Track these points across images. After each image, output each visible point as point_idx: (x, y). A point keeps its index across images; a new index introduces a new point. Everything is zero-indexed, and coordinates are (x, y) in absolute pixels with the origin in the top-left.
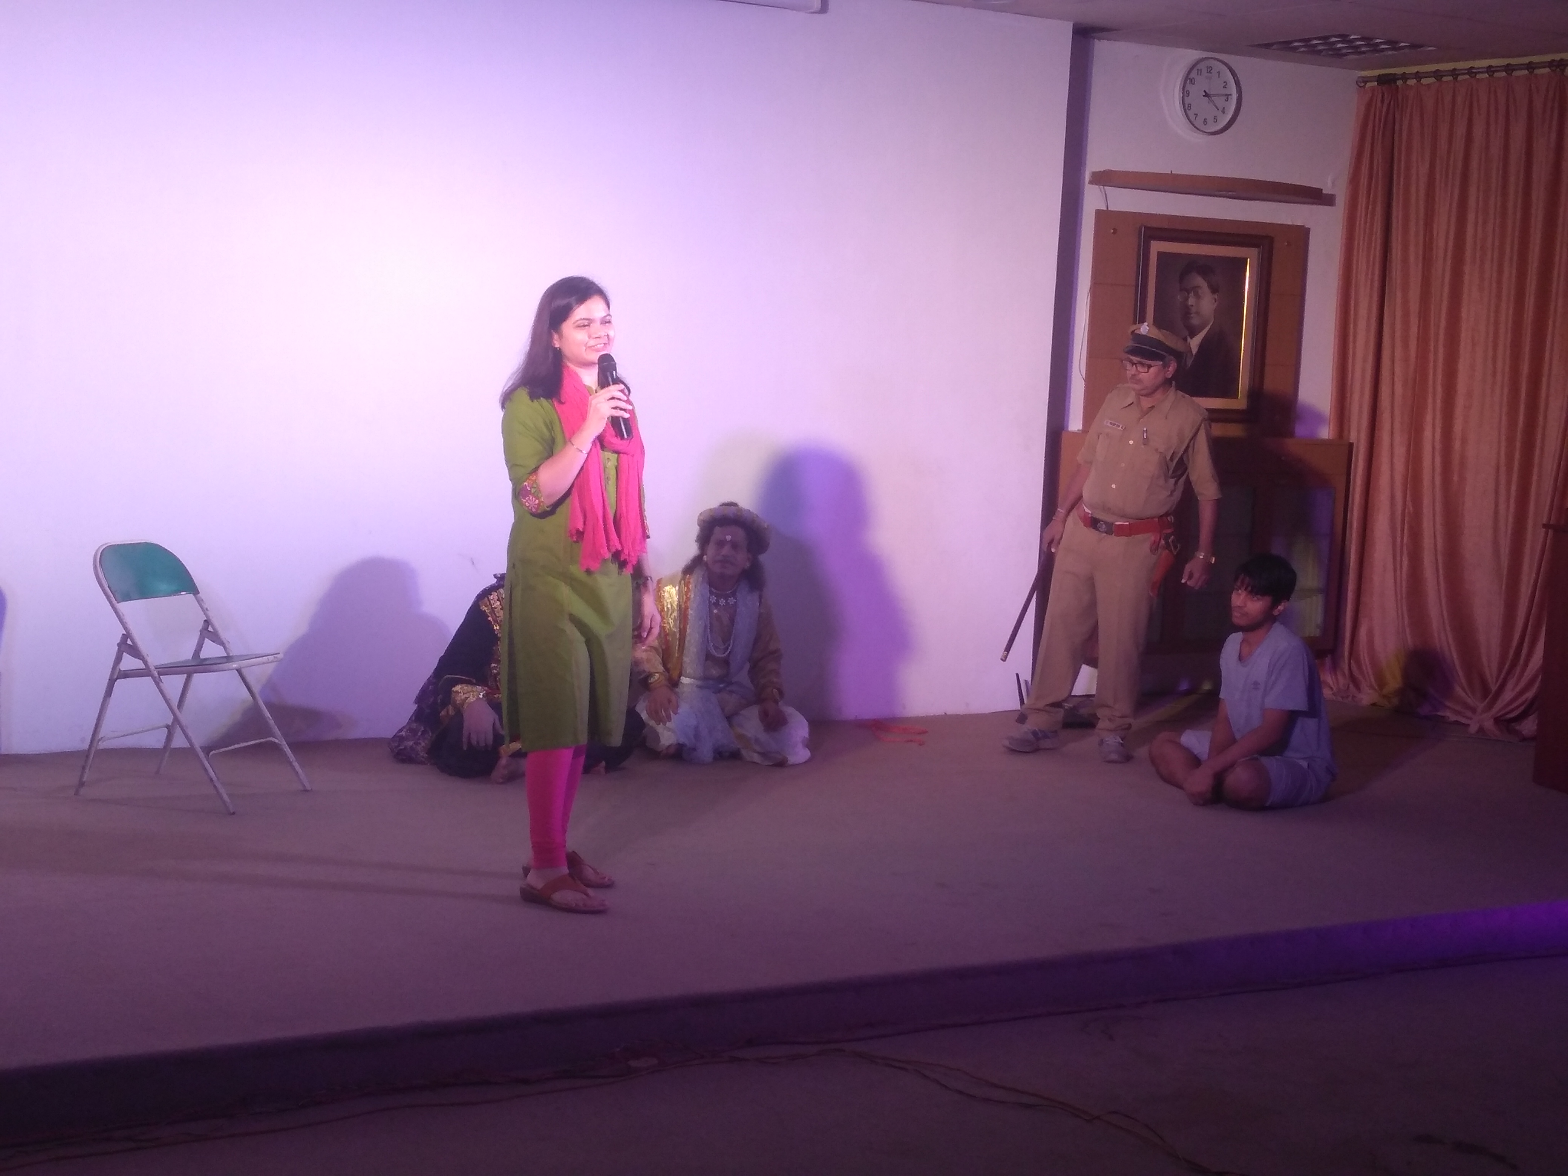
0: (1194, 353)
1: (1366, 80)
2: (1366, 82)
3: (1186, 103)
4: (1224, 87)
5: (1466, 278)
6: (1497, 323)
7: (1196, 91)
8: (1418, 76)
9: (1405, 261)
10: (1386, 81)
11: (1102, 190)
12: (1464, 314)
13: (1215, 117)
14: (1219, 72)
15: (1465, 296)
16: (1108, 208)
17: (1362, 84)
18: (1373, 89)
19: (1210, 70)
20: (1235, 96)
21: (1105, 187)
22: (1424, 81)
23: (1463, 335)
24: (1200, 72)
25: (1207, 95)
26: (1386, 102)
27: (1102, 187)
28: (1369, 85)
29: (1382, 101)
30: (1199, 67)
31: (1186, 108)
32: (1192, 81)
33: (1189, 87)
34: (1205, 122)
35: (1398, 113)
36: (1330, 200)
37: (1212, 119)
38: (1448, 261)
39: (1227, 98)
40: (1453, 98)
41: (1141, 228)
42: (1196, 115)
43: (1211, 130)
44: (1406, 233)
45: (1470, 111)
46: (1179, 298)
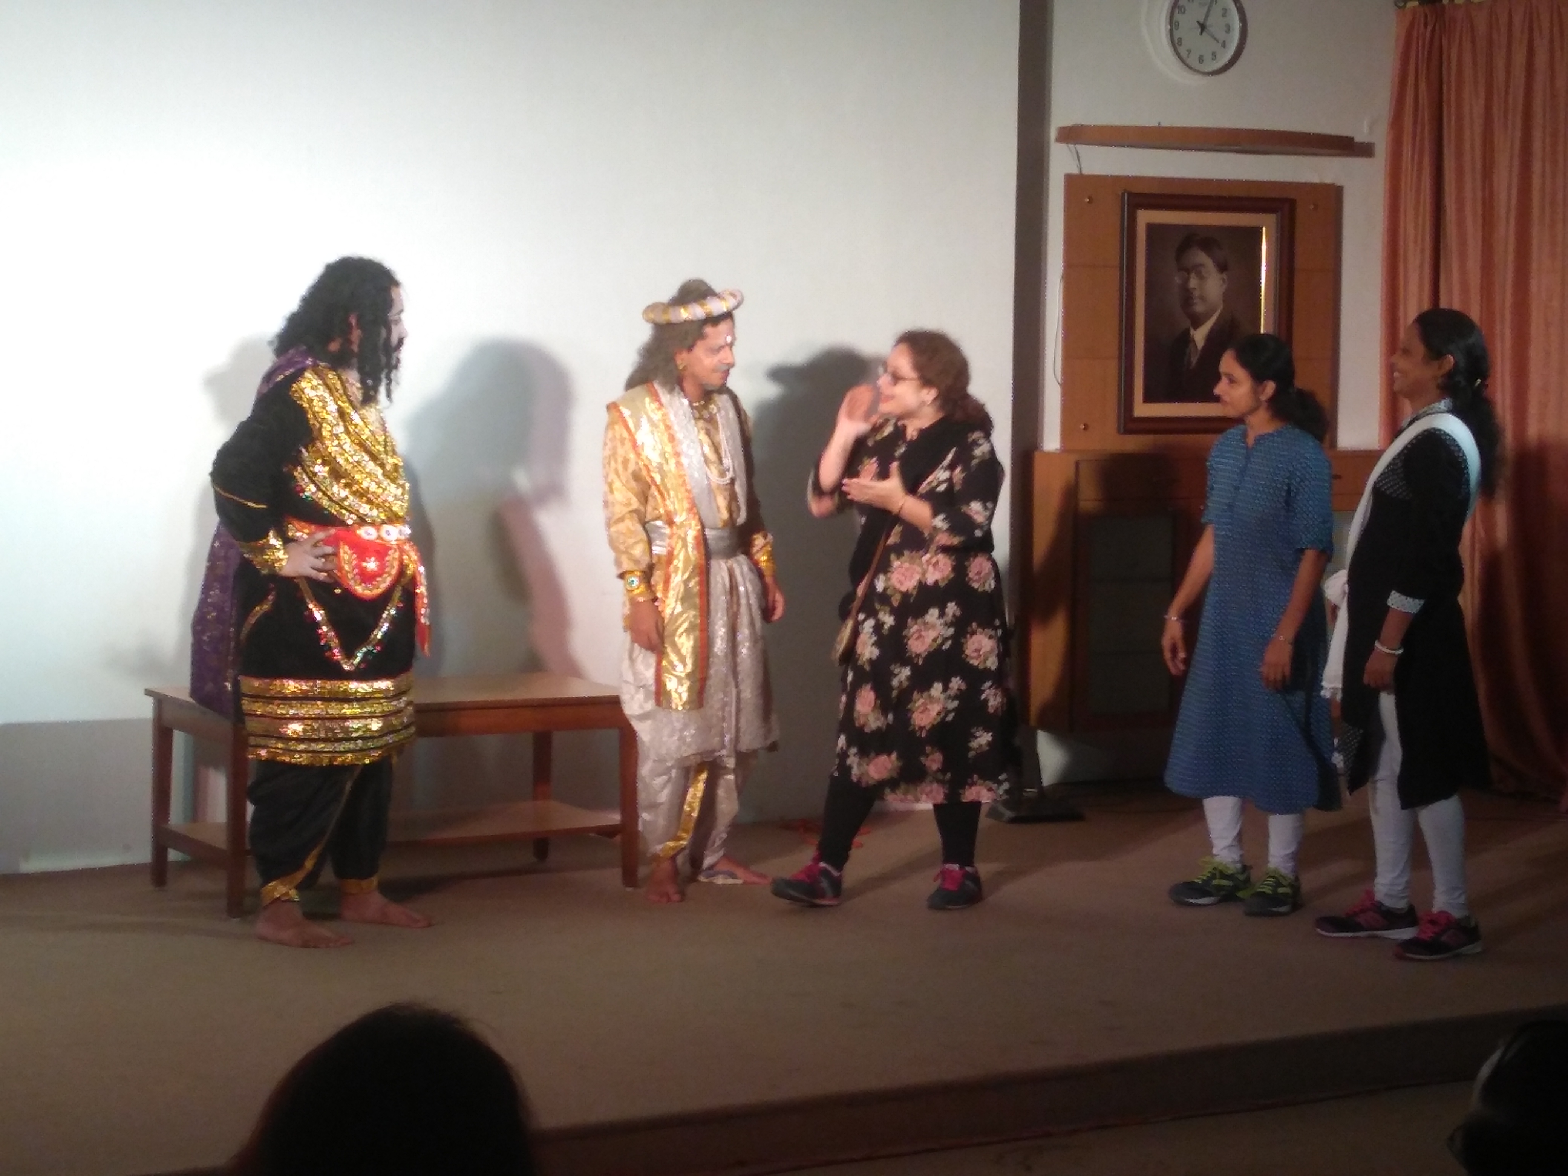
0: (1200, 348)
2: (1405, 2)
3: (1176, 37)
4: (1224, 15)
7: (1187, 21)
10: (1430, 0)
11: (1074, 150)
13: (1214, 53)
16: (1081, 172)
17: (1402, 4)
20: (1237, 25)
21: (1077, 147)
25: (1202, 26)
26: (1430, 25)
27: (1073, 145)
28: (1409, 4)
29: (1426, 25)
31: (1175, 43)
32: (1182, 10)
33: (1178, 16)
34: (1201, 59)
35: (1445, 42)
36: (1365, 150)
37: (1211, 56)
38: (1512, 222)
39: (1228, 29)
40: (1510, 16)
41: (1123, 194)
42: (1189, 51)
43: (1210, 69)
44: (1460, 188)
45: (1531, 30)
46: (1177, 280)
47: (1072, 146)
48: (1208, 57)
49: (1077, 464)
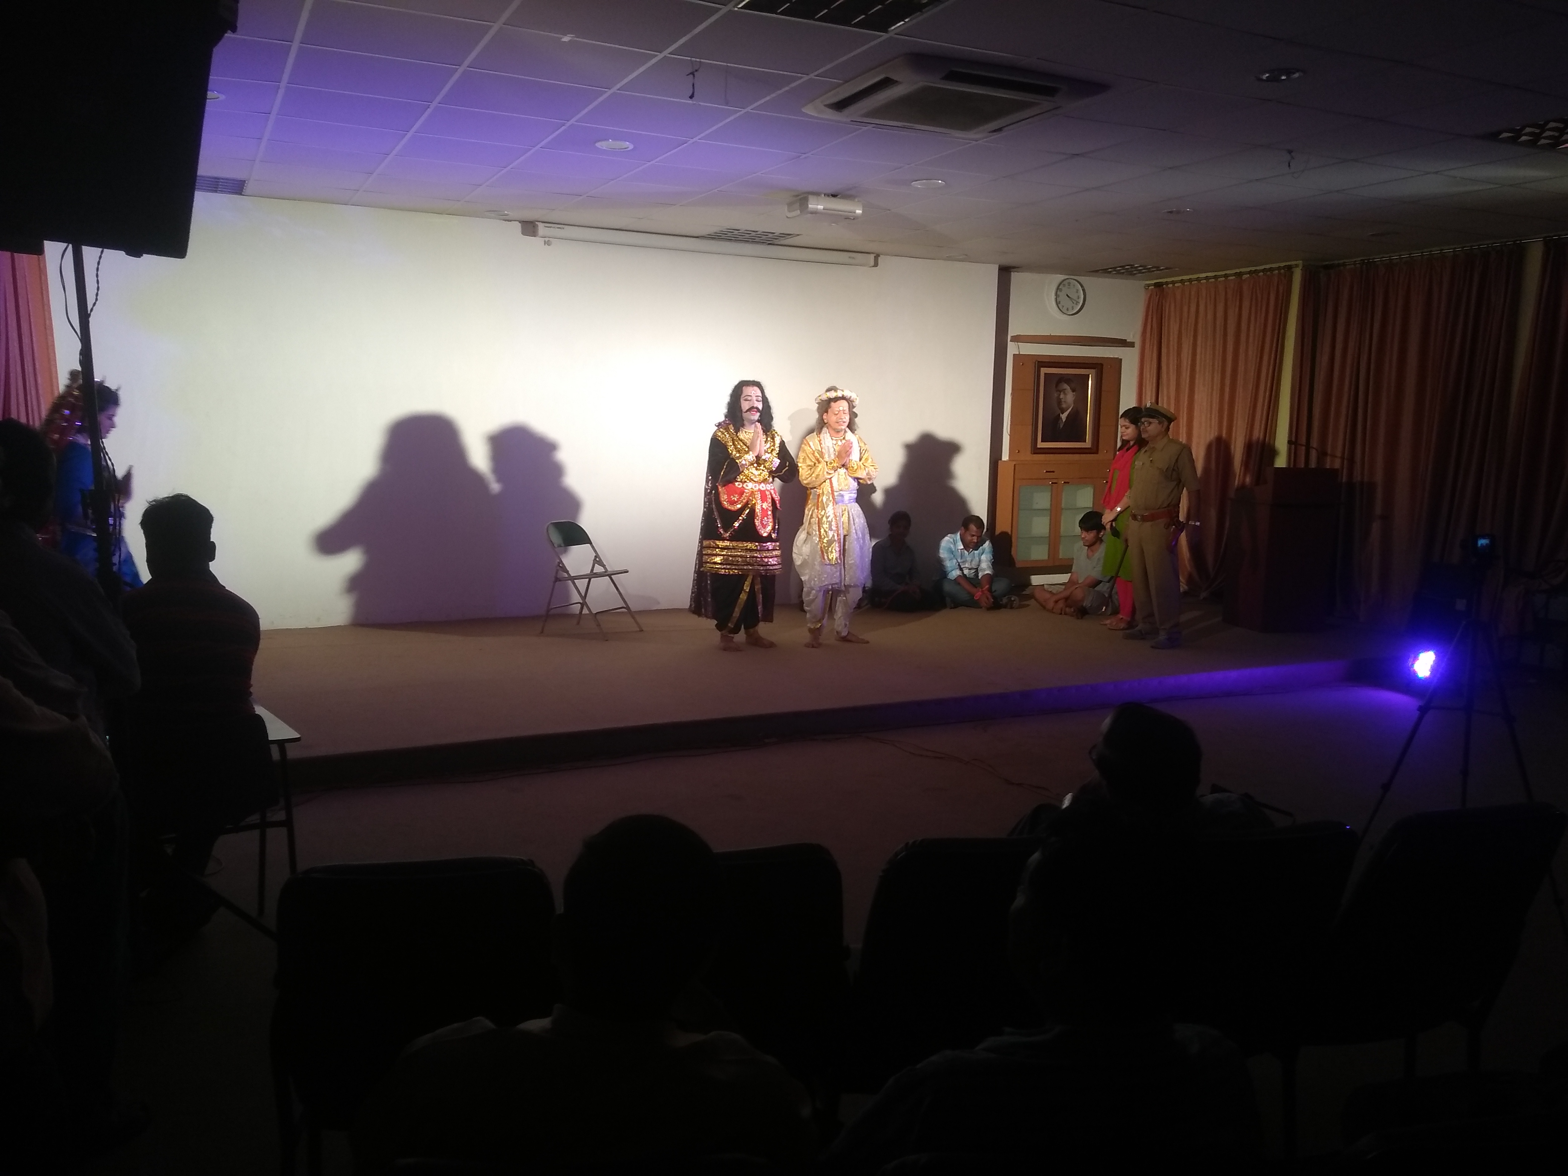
0: (1064, 421)
1: (1149, 285)
2: (1149, 287)
3: (1058, 301)
4: (1077, 292)
5: (1197, 381)
6: (1211, 402)
7: (1062, 294)
8: (1173, 283)
9: (1168, 373)
10: (1158, 285)
11: (1017, 345)
12: (1196, 397)
13: (1073, 307)
14: (1074, 285)
15: (1196, 389)
16: (1019, 352)
17: (1147, 288)
18: (1152, 289)
19: (1069, 284)
20: (1082, 297)
21: (1019, 343)
22: (1176, 285)
23: (1196, 407)
24: (1064, 285)
25: (1067, 295)
26: (1158, 297)
28: (1150, 287)
29: (1156, 296)
30: (1064, 282)
31: (1057, 303)
32: (1061, 290)
33: (1058, 293)
34: (1068, 309)
35: (1164, 301)
36: (1132, 345)
37: (1071, 308)
38: (1188, 372)
39: (1079, 298)
40: (1190, 292)
41: (1036, 362)
42: (1063, 306)
43: (1071, 313)
44: (1168, 359)
45: (1198, 298)
46: (1056, 395)
47: (1016, 343)
48: (1070, 308)
49: (1015, 465)
